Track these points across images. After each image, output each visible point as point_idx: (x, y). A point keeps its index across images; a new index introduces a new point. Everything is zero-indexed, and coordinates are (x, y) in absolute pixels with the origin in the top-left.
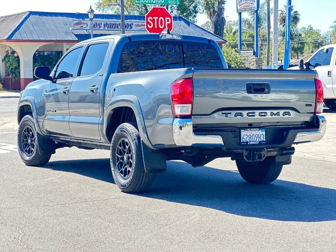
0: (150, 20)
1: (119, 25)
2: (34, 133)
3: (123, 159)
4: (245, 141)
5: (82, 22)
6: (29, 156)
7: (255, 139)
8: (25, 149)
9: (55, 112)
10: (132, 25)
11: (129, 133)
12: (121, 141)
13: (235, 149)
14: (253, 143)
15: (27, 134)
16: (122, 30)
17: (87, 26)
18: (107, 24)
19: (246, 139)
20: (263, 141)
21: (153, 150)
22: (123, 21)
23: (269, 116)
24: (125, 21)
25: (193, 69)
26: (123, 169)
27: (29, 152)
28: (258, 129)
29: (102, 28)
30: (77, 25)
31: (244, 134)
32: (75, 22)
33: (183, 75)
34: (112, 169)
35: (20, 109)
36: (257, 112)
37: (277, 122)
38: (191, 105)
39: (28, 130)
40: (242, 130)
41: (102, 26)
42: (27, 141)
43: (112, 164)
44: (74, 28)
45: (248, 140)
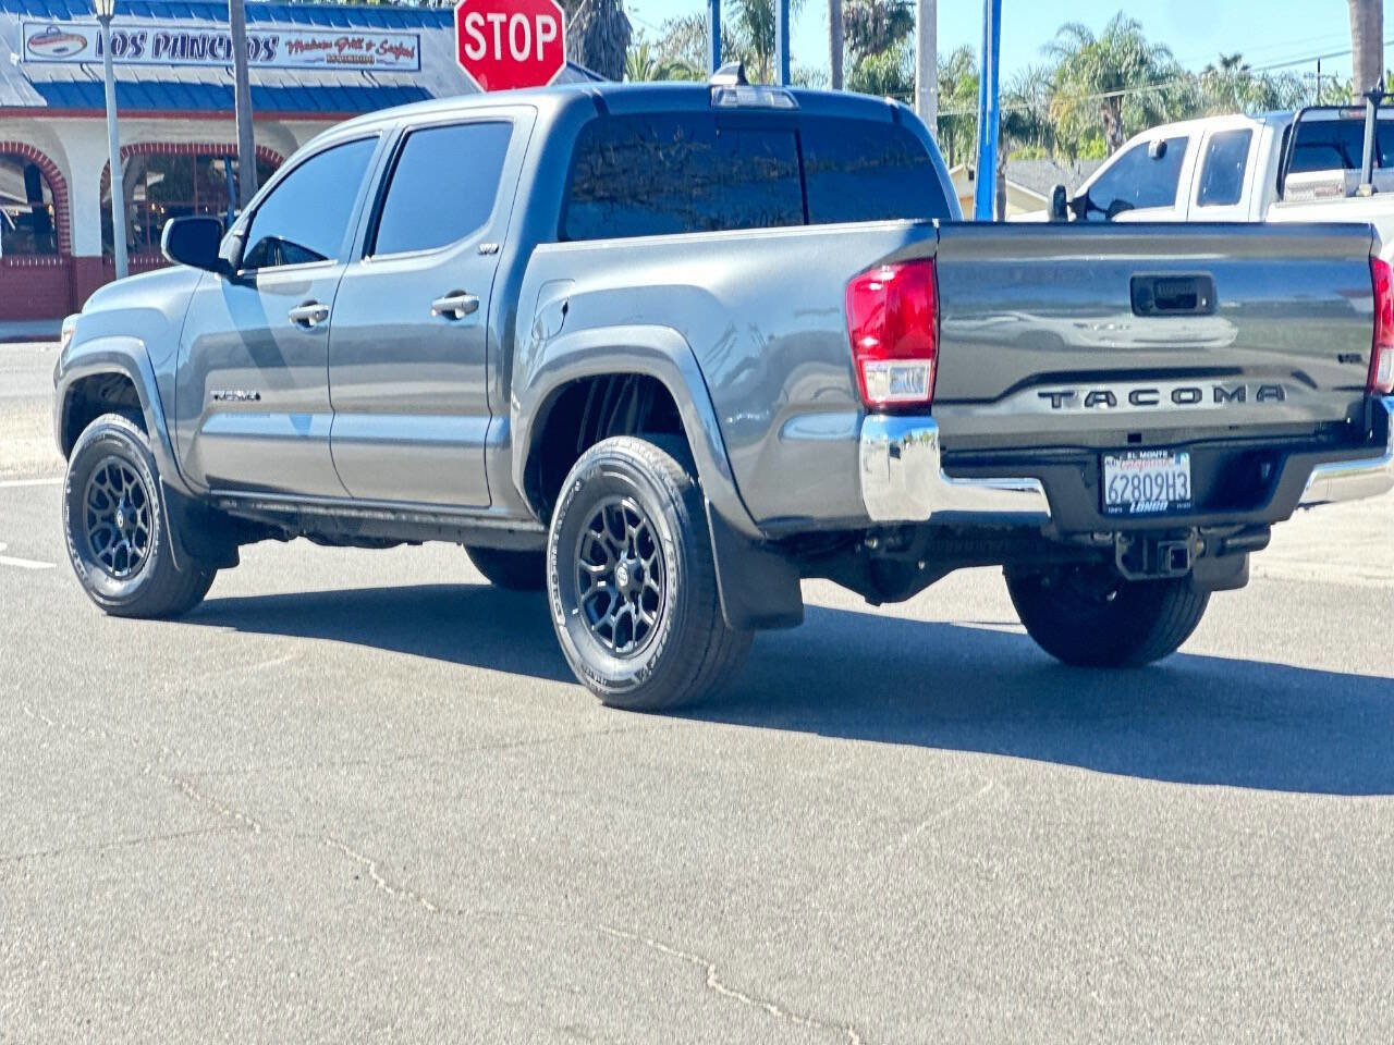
0: (475, 24)
1: (221, 44)
2: (143, 487)
3: (610, 577)
4: (1119, 501)
5: (61, 28)
6: (120, 579)
7: (1156, 491)
8: (102, 552)
9: (256, 402)
10: (274, 42)
11: (644, 475)
12: (600, 507)
13: (1085, 533)
14: (1148, 507)
15: (109, 491)
16: (233, 62)
17: (85, 45)
18: (167, 39)
19: (1123, 493)
20: (1183, 501)
21: (754, 543)
22: (238, 29)
23: (1207, 402)
24: (248, 27)
25: (936, 222)
26: (613, 620)
27: (124, 562)
28: (1165, 453)
29: (147, 55)
30: (40, 43)
31: (1117, 473)
32: (31, 31)
33: (898, 246)
34: (560, 619)
35: (72, 389)
36: (1165, 388)
37: (1231, 427)
38: (929, 361)
39: (116, 476)
40: (1109, 459)
41: (148, 46)
42: (111, 519)
43: (559, 601)
44: (29, 56)
45: (1128, 496)
